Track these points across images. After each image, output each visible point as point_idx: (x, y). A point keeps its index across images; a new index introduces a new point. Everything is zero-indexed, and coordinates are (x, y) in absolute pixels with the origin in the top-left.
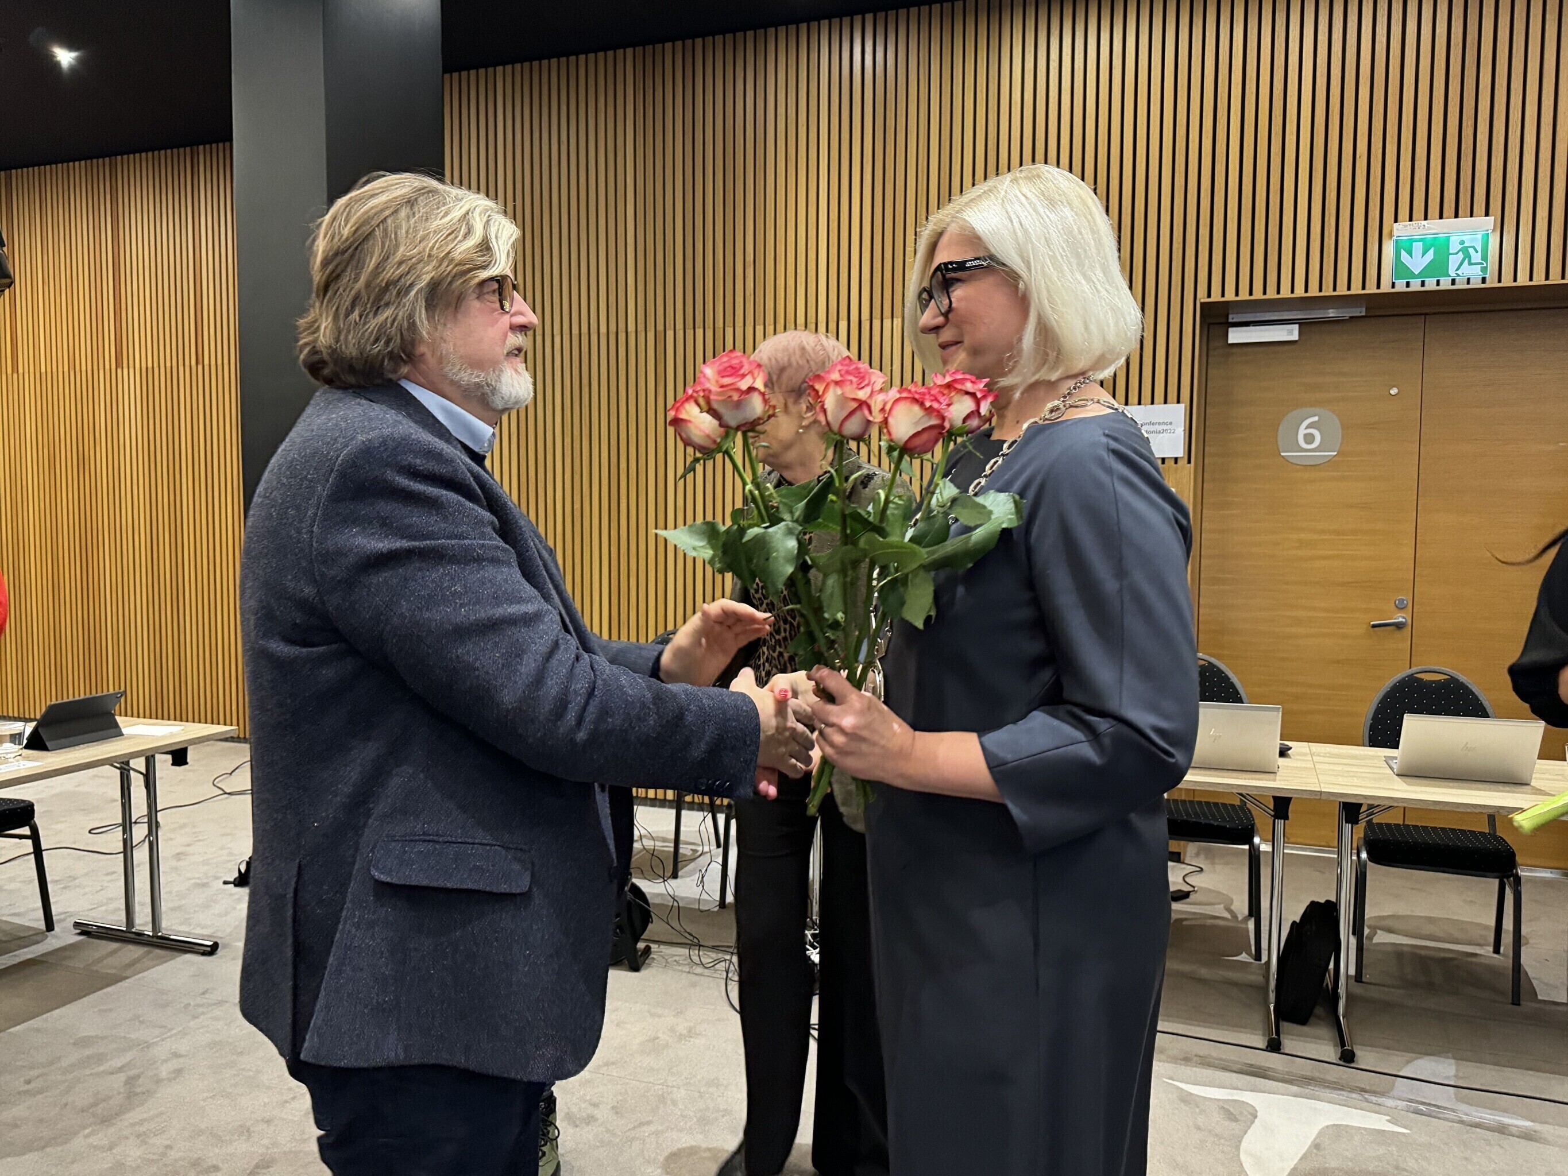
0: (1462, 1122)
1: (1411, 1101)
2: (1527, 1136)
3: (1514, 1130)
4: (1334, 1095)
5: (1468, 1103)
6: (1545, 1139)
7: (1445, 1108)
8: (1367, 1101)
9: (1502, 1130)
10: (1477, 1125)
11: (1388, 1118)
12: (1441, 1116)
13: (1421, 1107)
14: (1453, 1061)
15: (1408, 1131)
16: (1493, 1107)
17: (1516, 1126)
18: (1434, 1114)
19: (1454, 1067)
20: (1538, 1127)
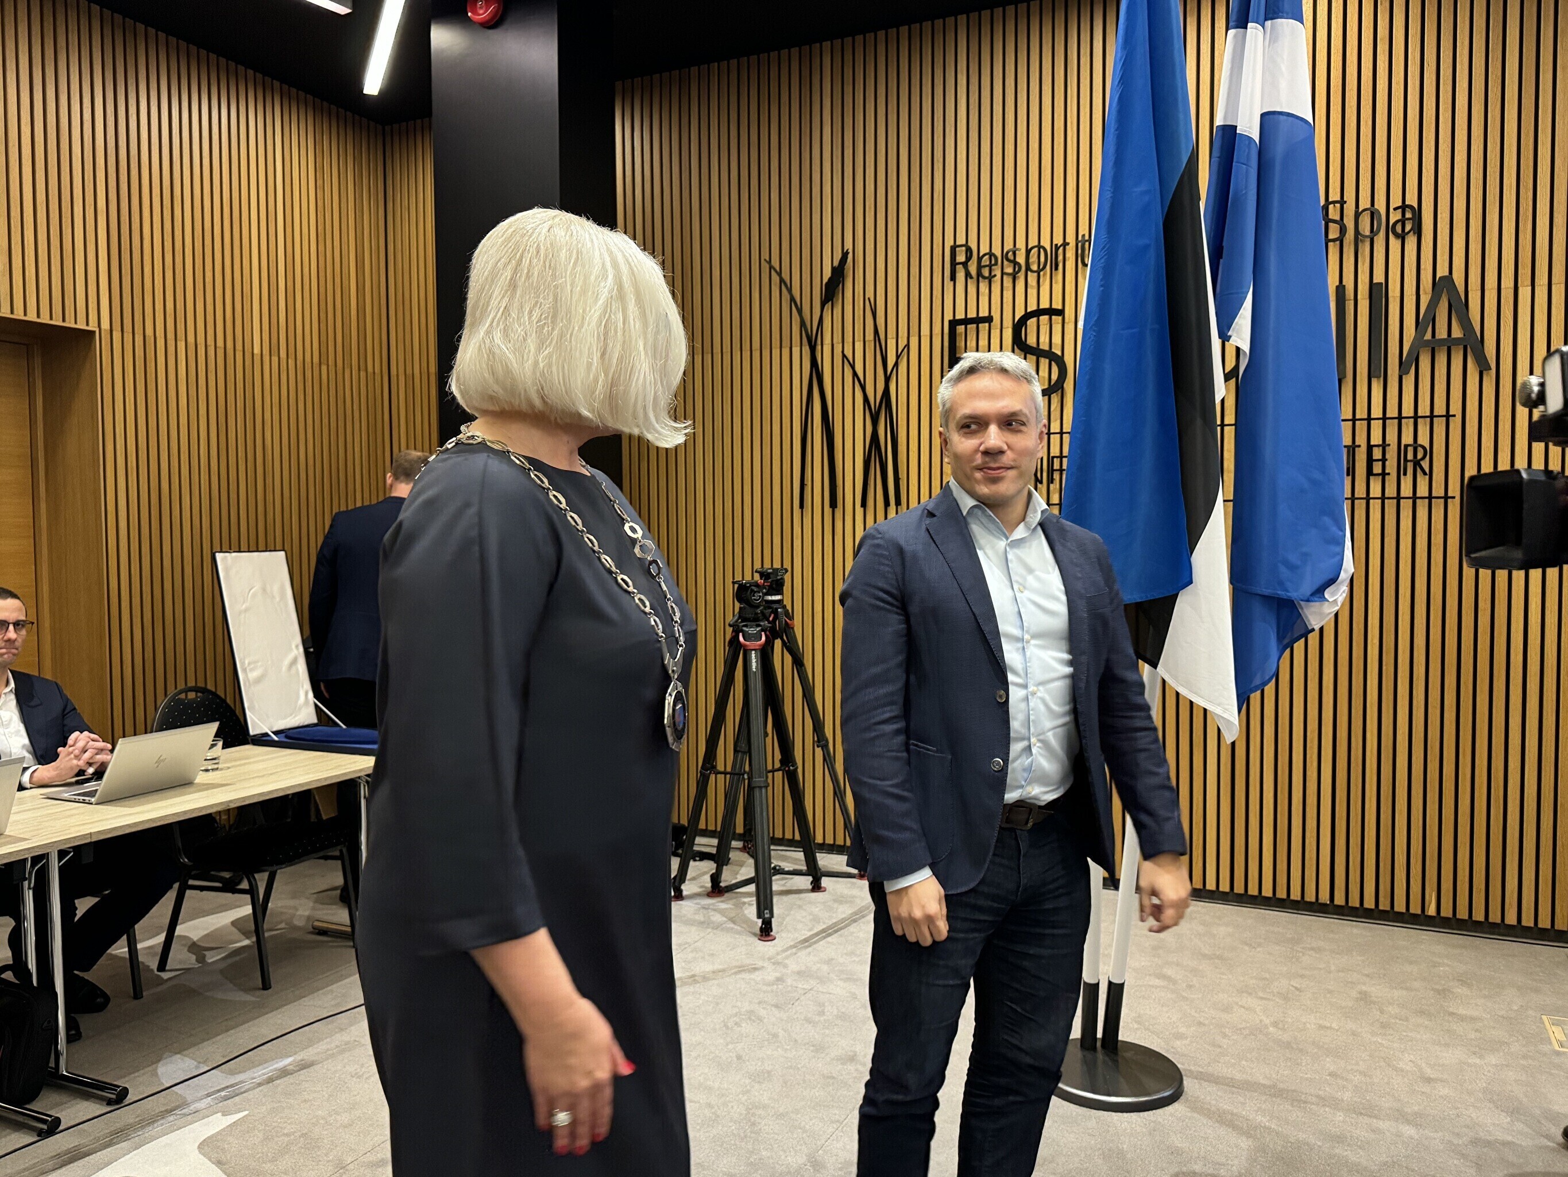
0: (260, 1085)
1: (208, 1095)
2: (304, 1066)
3: (291, 1067)
4: (158, 1128)
5: (240, 1072)
6: (313, 1061)
7: (236, 1084)
8: (185, 1115)
9: (284, 1073)
10: (270, 1080)
11: (220, 1114)
12: (242, 1090)
13: (223, 1094)
14: (179, 1056)
15: (246, 1112)
16: (254, 1065)
17: (290, 1064)
18: (237, 1091)
19: (186, 1059)
20: (299, 1057)
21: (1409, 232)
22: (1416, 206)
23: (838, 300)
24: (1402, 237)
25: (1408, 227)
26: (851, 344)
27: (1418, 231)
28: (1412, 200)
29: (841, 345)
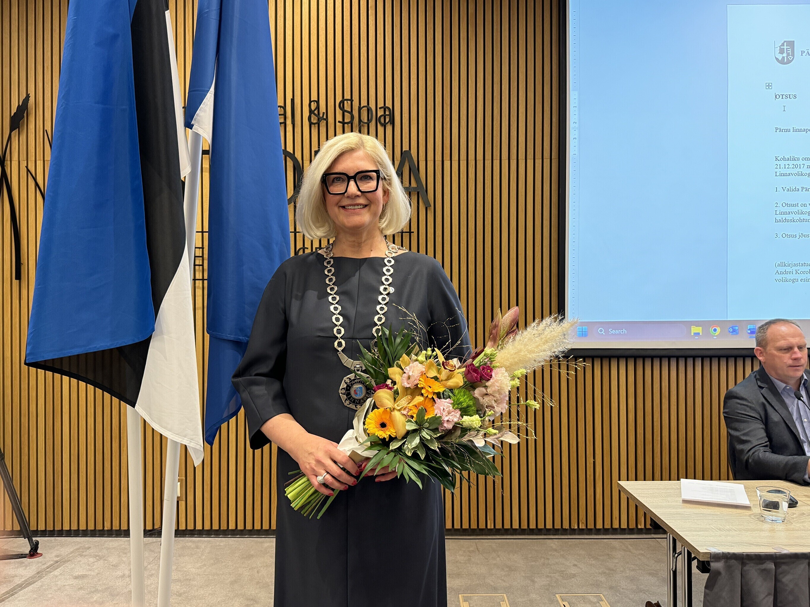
21: (388, 123)
22: (391, 108)
23: (23, 129)
24: (384, 125)
25: (387, 120)
26: (34, 162)
27: (392, 122)
28: (389, 104)
29: (26, 162)
